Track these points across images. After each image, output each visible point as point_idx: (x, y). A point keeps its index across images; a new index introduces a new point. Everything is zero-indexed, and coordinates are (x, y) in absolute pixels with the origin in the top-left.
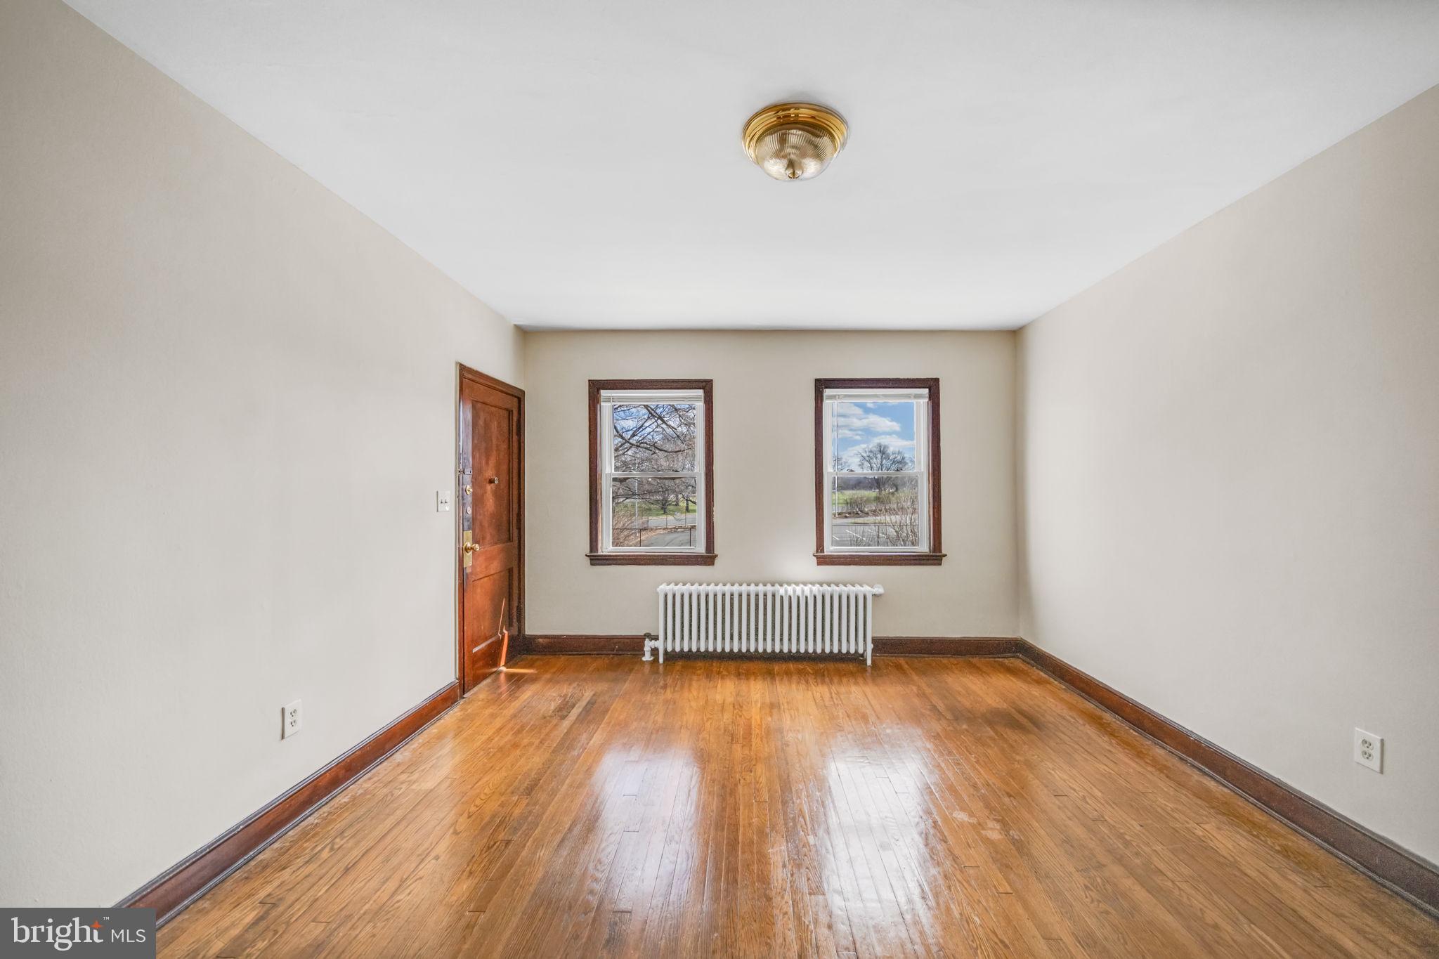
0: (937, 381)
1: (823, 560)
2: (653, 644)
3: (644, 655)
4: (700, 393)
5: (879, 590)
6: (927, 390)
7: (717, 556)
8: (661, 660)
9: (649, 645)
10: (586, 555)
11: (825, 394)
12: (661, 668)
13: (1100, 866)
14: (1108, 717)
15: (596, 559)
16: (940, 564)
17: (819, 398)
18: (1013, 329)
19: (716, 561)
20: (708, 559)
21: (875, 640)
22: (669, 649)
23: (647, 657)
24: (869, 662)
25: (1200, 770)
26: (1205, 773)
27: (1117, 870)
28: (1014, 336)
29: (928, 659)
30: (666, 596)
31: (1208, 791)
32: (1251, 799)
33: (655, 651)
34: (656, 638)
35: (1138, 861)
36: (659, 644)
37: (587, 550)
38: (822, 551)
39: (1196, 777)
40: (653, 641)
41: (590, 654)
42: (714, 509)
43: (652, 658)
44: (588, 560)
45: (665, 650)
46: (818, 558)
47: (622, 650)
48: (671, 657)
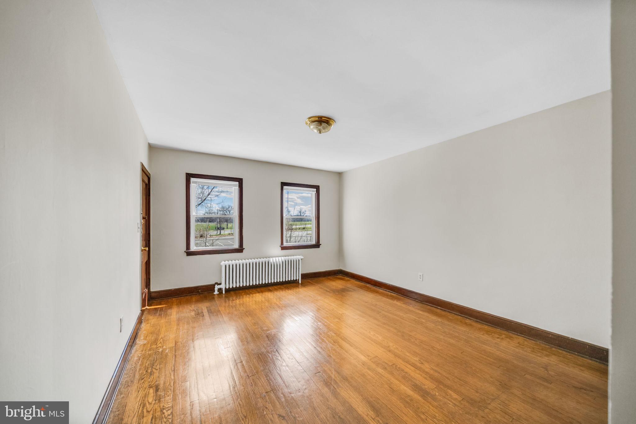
0: (319, 186)
1: (283, 248)
2: (219, 287)
3: (214, 292)
4: (237, 183)
5: (302, 257)
6: (316, 189)
7: (244, 249)
8: (224, 292)
9: (217, 287)
10: (185, 252)
11: (284, 188)
12: (224, 296)
13: (380, 312)
14: (368, 285)
15: (189, 253)
16: (319, 247)
17: (282, 189)
18: (339, 172)
19: (244, 251)
20: (240, 250)
21: (302, 275)
22: (227, 287)
23: (216, 292)
24: (300, 282)
25: (390, 292)
26: (391, 292)
27: (384, 312)
28: (340, 175)
29: (316, 279)
30: (226, 266)
31: (393, 296)
32: (400, 295)
33: (220, 290)
34: (220, 284)
35: (386, 310)
36: (223, 286)
37: (185, 249)
38: (283, 245)
39: (389, 293)
40: (219, 285)
41: (186, 296)
42: (243, 230)
43: (218, 293)
44: (186, 254)
45: (226, 288)
46: (281, 247)
47: (202, 292)
48: (228, 291)
